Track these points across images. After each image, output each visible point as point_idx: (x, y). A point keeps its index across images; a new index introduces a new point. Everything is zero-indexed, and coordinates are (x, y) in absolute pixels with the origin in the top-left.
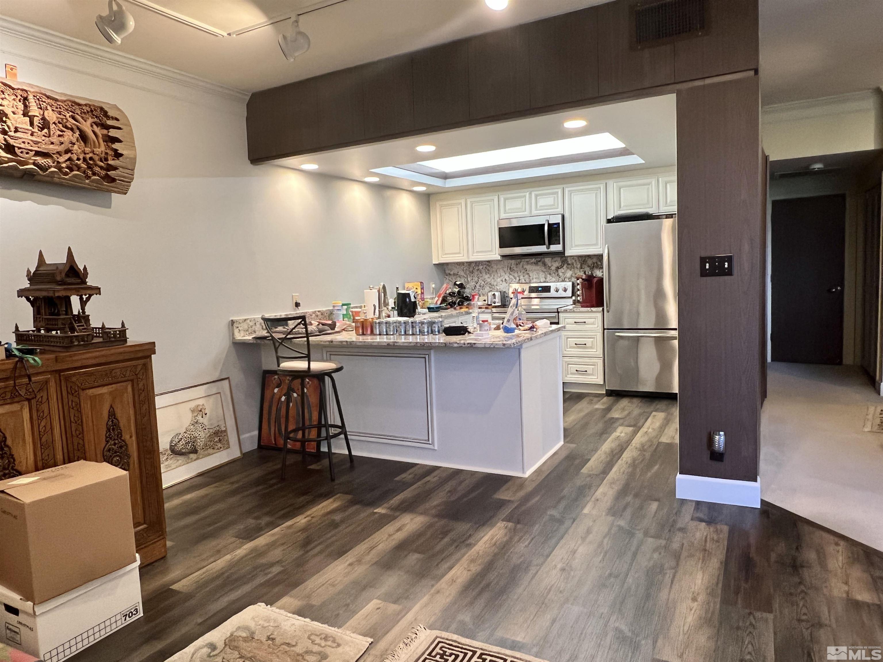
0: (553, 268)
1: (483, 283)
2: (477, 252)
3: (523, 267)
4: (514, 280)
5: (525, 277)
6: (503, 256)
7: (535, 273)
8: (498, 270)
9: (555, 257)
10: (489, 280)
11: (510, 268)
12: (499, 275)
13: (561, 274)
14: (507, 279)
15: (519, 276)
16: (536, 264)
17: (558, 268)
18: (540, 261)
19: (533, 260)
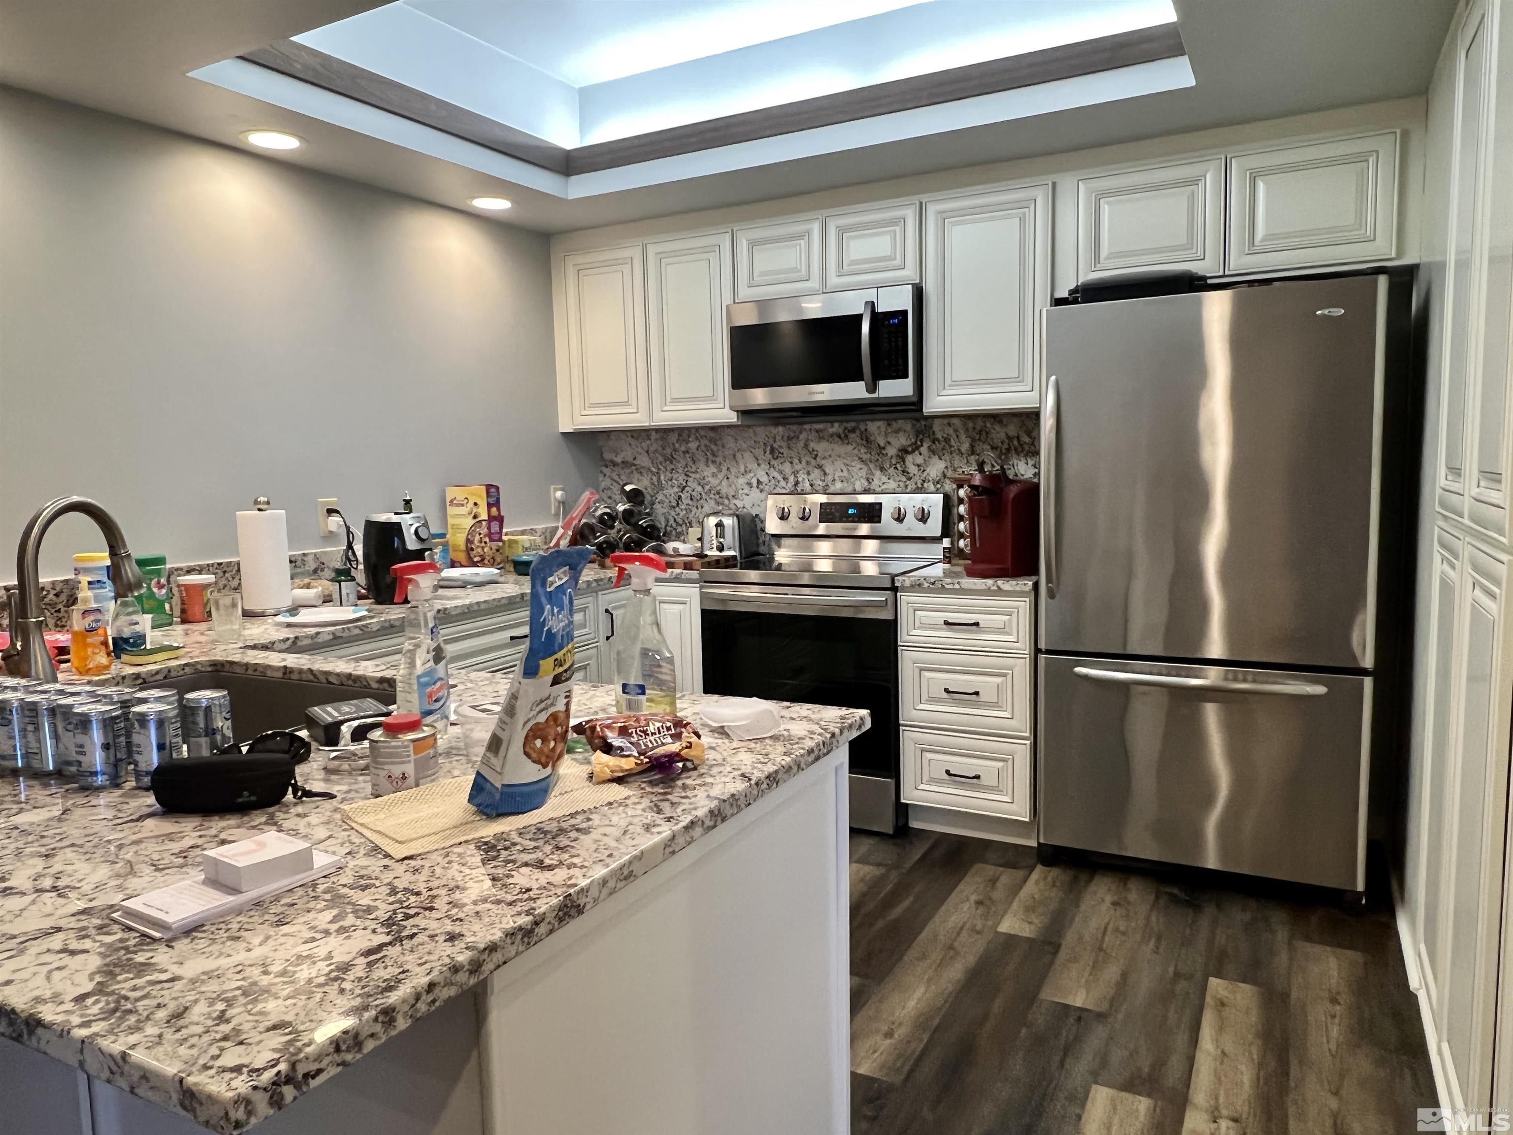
0: (891, 451)
1: (699, 489)
2: (675, 400)
3: (806, 446)
4: (783, 483)
5: (812, 476)
6: (745, 413)
7: (839, 464)
8: (738, 455)
9: (896, 420)
10: (714, 482)
11: (772, 451)
12: (742, 469)
13: (913, 469)
14: (764, 479)
15: (795, 473)
16: (843, 438)
17: (904, 452)
18: (853, 431)
19: (836, 428)
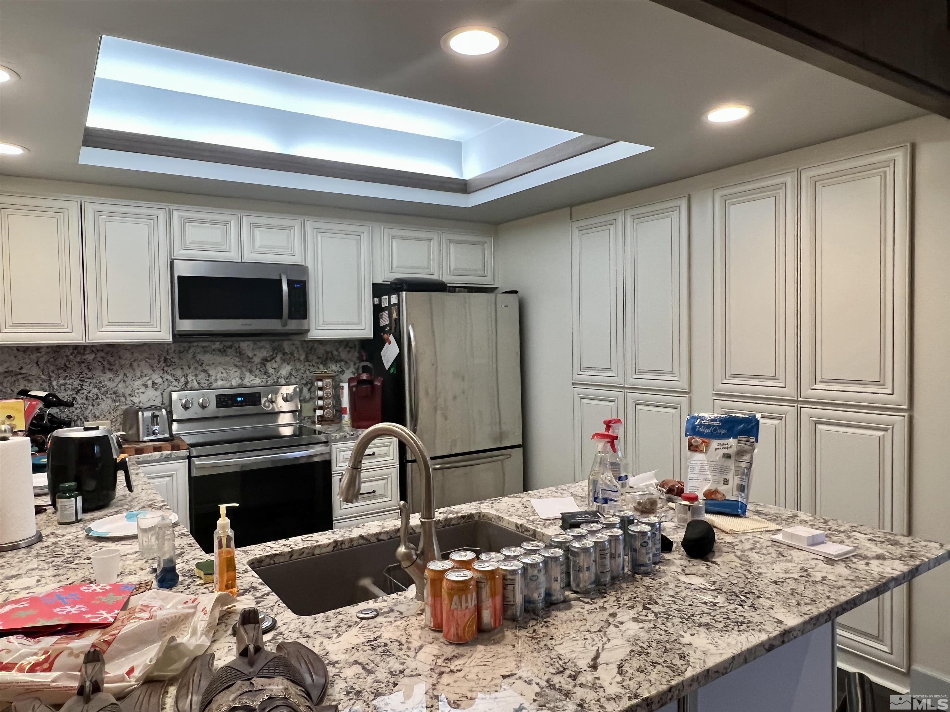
0: (257, 360)
1: (96, 391)
2: (110, 324)
3: (194, 357)
4: (175, 383)
5: (199, 377)
7: (220, 369)
8: (135, 364)
9: (259, 341)
10: (110, 385)
11: (166, 360)
12: (138, 375)
13: (271, 371)
14: (159, 381)
15: (185, 376)
16: (223, 352)
17: (265, 361)
18: (230, 347)
19: (217, 345)
